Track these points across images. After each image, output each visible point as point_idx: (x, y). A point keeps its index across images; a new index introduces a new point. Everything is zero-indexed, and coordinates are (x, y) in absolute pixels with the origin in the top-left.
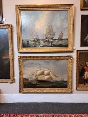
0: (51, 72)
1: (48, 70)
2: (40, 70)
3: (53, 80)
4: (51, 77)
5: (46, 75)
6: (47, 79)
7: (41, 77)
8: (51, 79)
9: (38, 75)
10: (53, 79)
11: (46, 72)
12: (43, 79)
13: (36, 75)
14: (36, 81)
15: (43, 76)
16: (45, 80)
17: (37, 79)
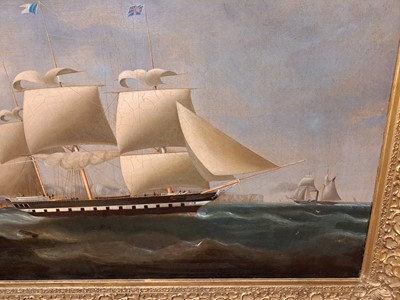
0: (188, 104)
1: (155, 82)
2: (51, 82)
3: (211, 196)
4: (192, 170)
5: (134, 145)
6: (151, 183)
7: (78, 170)
8: (187, 190)
9: (31, 138)
10: (215, 187)
11: (130, 109)
12: (98, 191)
13: (19, 148)
14: (19, 206)
15: (95, 151)
16: (128, 200)
17: (30, 182)
